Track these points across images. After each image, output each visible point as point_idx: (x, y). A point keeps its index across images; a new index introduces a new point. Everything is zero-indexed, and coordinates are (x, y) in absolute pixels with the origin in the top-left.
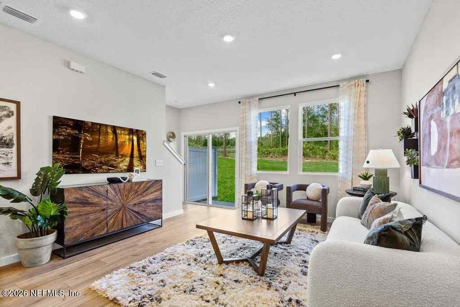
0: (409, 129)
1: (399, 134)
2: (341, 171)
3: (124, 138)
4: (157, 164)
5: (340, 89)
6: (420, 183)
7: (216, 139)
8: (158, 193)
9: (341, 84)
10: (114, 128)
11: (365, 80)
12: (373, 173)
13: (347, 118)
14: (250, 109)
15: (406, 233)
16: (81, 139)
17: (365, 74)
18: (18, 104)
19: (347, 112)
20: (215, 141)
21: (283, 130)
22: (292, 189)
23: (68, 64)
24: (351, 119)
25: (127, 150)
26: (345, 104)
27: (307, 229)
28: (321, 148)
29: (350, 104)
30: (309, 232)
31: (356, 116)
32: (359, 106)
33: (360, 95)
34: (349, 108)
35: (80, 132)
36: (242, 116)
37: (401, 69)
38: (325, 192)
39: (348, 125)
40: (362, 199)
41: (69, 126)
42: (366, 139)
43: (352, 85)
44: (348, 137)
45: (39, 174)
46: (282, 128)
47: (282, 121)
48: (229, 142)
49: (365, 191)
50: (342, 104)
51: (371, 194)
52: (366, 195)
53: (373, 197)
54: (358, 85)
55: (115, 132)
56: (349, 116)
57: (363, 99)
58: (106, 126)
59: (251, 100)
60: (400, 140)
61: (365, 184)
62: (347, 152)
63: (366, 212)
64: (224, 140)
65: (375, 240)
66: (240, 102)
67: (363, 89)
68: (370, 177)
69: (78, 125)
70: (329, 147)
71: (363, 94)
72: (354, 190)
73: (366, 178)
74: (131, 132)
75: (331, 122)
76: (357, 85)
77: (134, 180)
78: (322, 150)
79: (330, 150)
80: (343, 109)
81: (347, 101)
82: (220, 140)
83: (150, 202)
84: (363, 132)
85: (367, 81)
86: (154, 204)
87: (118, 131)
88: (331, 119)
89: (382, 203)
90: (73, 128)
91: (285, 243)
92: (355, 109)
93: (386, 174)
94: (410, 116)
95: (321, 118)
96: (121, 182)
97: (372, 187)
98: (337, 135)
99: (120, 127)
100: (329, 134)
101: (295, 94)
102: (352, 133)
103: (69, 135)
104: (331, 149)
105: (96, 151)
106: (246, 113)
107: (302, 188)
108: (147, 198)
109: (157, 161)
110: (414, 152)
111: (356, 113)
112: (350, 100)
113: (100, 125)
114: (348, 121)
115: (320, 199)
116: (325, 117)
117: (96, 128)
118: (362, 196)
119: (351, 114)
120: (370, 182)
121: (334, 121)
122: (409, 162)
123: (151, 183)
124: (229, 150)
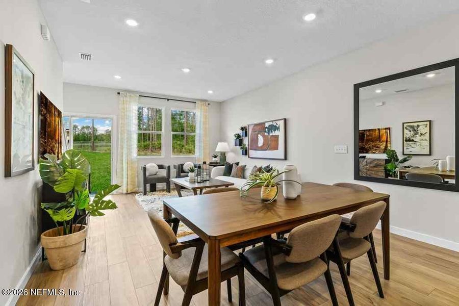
3: (57, 120)
7: (85, 135)
16: (47, 120)
20: (85, 137)
21: (144, 127)
28: (178, 142)
35: (46, 113)
46: (143, 125)
47: (144, 119)
48: (97, 138)
64: (92, 135)
66: (119, 93)
70: (185, 142)
73: (215, 157)
75: (187, 119)
78: (179, 145)
79: (187, 145)
82: (89, 136)
88: (187, 116)
95: (178, 117)
98: (192, 131)
100: (185, 130)
104: (187, 143)
116: (181, 115)
121: (190, 119)
124: (96, 144)
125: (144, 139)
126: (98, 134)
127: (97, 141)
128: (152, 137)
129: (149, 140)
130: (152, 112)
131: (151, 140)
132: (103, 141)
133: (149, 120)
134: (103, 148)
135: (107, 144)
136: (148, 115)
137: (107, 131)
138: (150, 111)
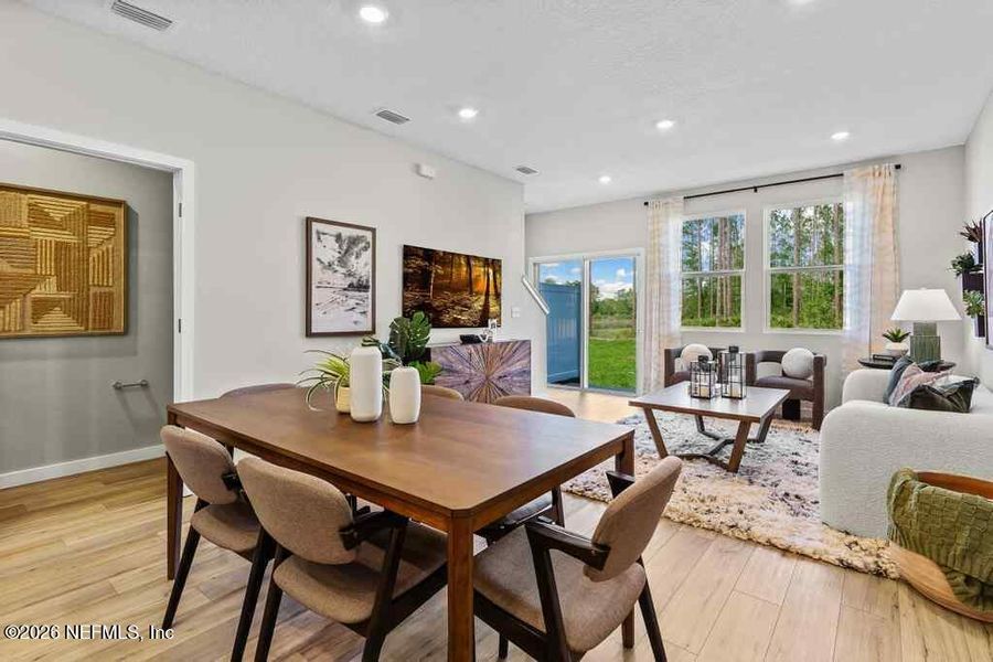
0: (970, 257)
1: (954, 265)
2: (847, 327)
3: (478, 271)
4: (514, 315)
5: (845, 181)
6: (987, 343)
8: (526, 361)
9: (845, 172)
10: (468, 258)
11: (892, 165)
12: (910, 329)
13: (858, 233)
14: (667, 216)
15: (948, 397)
16: (431, 272)
17: (893, 153)
18: (373, 231)
19: (858, 223)
22: (757, 358)
23: (417, 169)
24: (866, 234)
25: (481, 286)
26: (855, 206)
27: (786, 426)
29: (864, 207)
30: (791, 429)
31: (876, 231)
32: (882, 209)
33: (883, 193)
34: (863, 215)
35: (431, 264)
36: (650, 228)
37: (964, 146)
38: (819, 363)
39: (862, 246)
40: (889, 372)
41: (418, 255)
42: (895, 270)
43: (869, 174)
44: (860, 267)
45: (392, 326)
49: (894, 360)
50: (848, 207)
51: (904, 363)
52: (897, 365)
53: (910, 367)
54: (880, 174)
55: (468, 264)
56: (862, 229)
57: (888, 200)
58: (459, 255)
59: (670, 200)
60: (958, 275)
61: (894, 348)
62: (860, 292)
63: (896, 390)
65: (907, 403)
66: (646, 204)
67: (890, 181)
68: (903, 337)
69: (429, 255)
71: (889, 190)
72: (874, 359)
73: (896, 338)
74: (487, 262)
76: (877, 174)
77: (494, 340)
80: (852, 217)
81: (859, 203)
83: (516, 375)
84: (890, 259)
85: (898, 167)
86: (520, 378)
87: (473, 263)
89: (923, 373)
90: (424, 259)
91: (754, 441)
92: (874, 217)
93: (935, 332)
94: (971, 239)
96: (479, 341)
97: (909, 354)
99: (475, 257)
101: (755, 189)
102: (868, 259)
103: (419, 267)
105: (449, 288)
106: (658, 222)
107: (774, 357)
108: (513, 369)
109: (514, 310)
110: (978, 295)
111: (877, 222)
112: (864, 200)
113: (453, 254)
114: (862, 237)
115: (809, 376)
117: (448, 259)
118: (890, 367)
119: (866, 225)
120: (905, 345)
122: (970, 312)
123: (517, 345)
124: (597, 322)
125: (703, 310)
126: (602, 299)
127: (599, 314)
128: (722, 307)
129: (715, 313)
130: (721, 251)
131: (718, 314)
132: (612, 314)
133: (714, 266)
134: (611, 330)
135: (621, 321)
136: (712, 257)
137: (621, 293)
138: (717, 249)
